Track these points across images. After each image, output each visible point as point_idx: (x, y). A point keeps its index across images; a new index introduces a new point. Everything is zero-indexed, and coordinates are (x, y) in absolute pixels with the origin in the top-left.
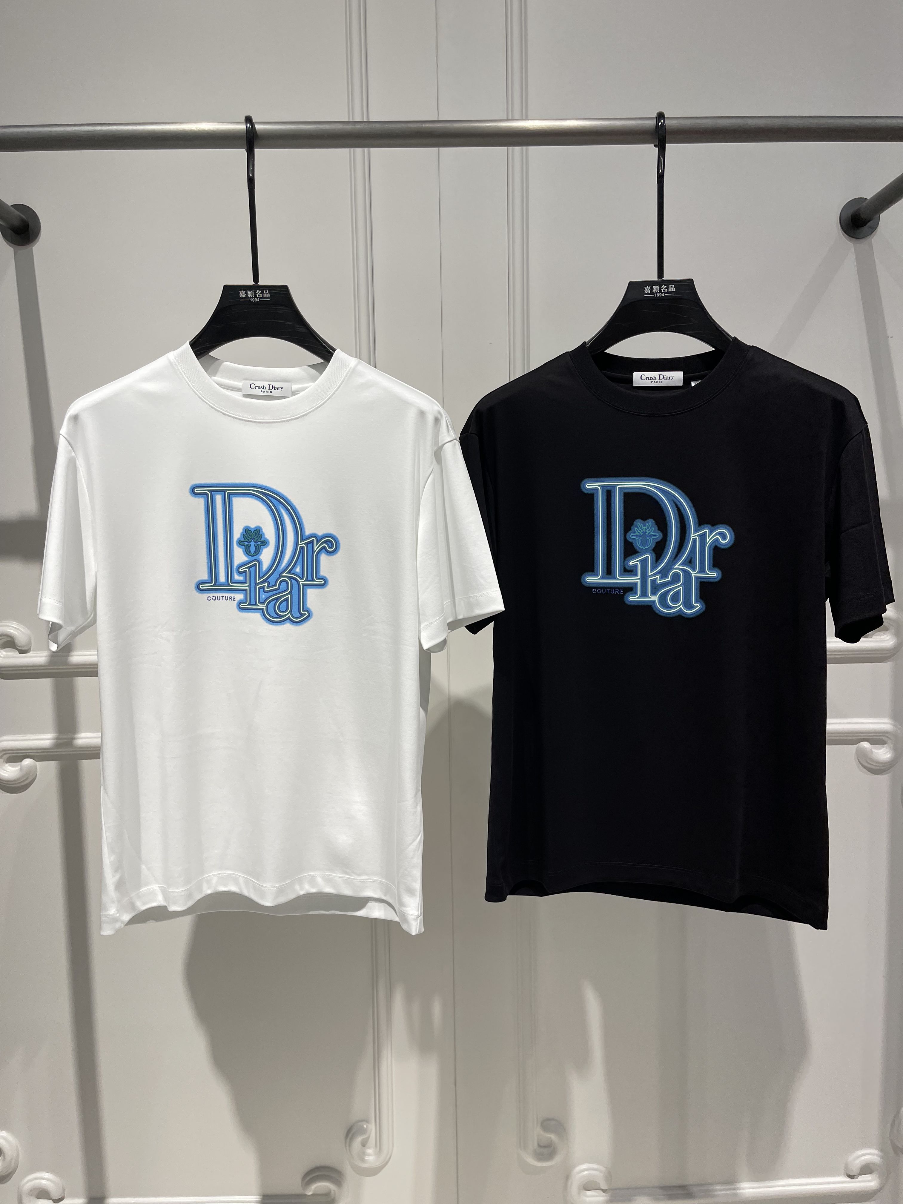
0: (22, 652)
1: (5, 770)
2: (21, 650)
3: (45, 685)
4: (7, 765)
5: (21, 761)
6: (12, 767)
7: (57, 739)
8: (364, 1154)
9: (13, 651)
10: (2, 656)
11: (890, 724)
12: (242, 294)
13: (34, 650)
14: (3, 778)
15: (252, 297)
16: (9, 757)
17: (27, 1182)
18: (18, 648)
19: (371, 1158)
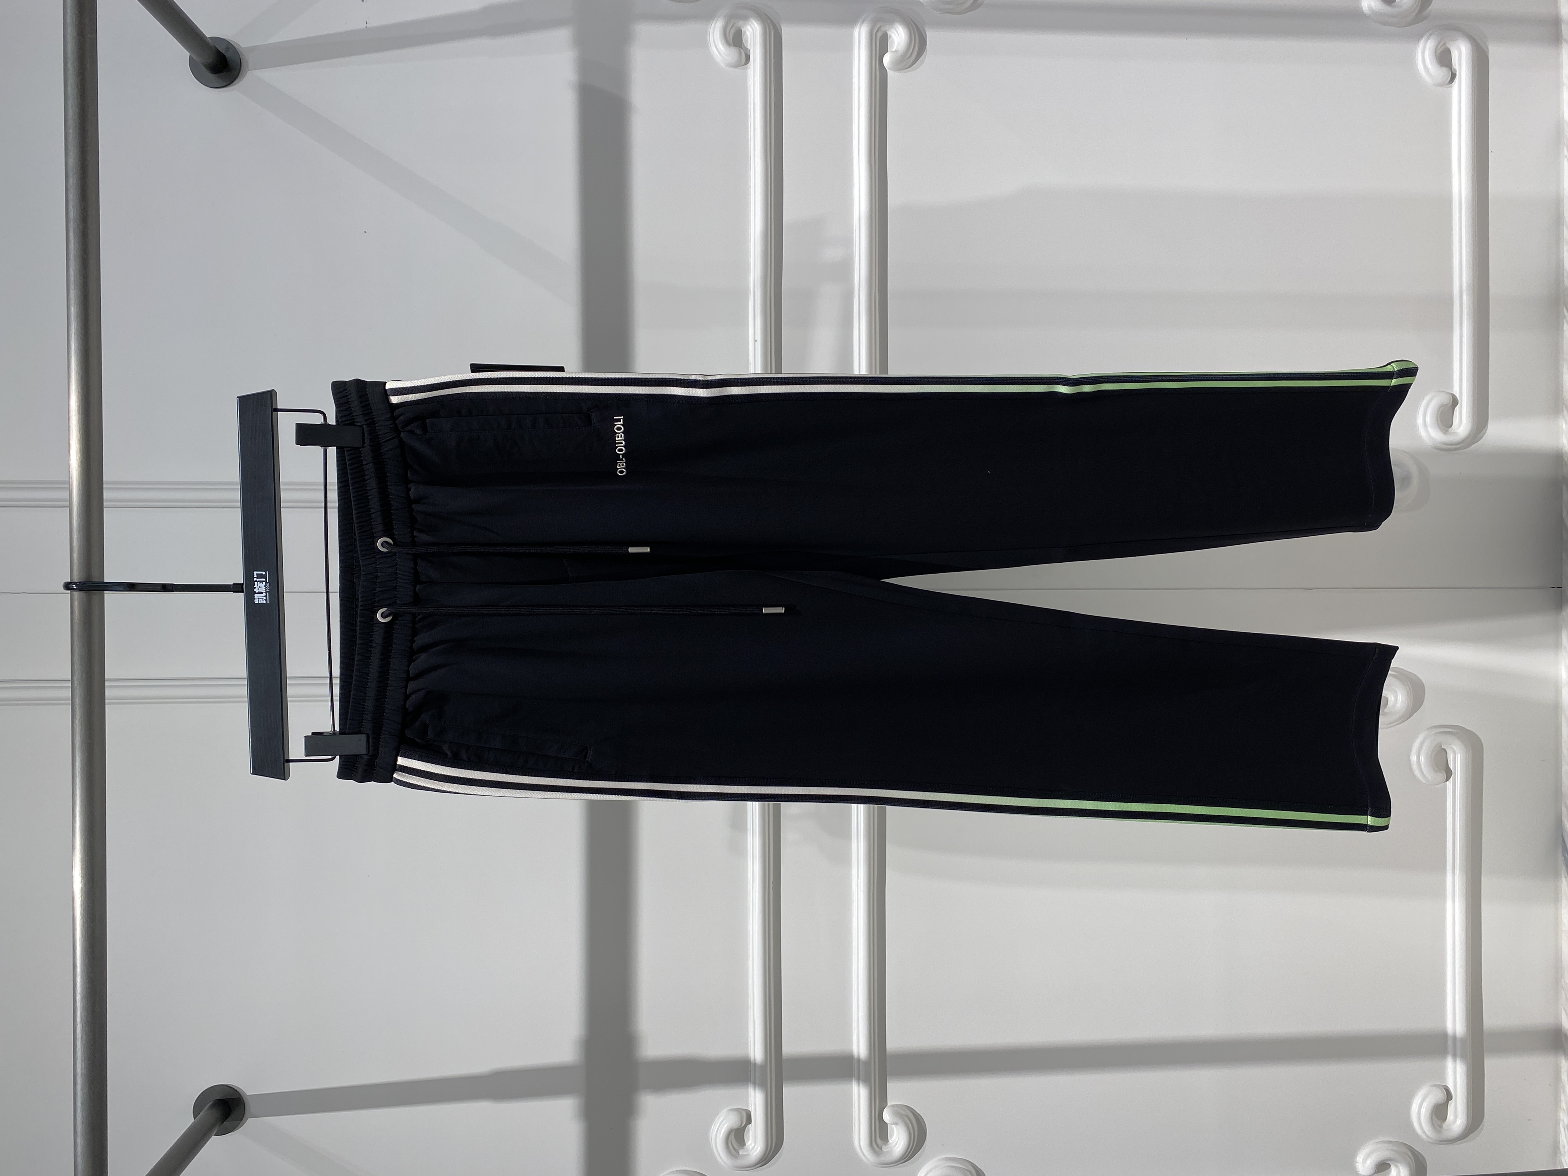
0: (749, 1120)
2: (747, 1121)
3: (790, 1092)
4: (890, 1141)
5: (886, 1124)
6: (892, 1136)
7: (859, 1079)
9: (749, 1131)
10: (753, 1145)
11: (860, 27)
13: (747, 1105)
16: (881, 1138)
17: (1424, 1133)
18: (744, 1125)
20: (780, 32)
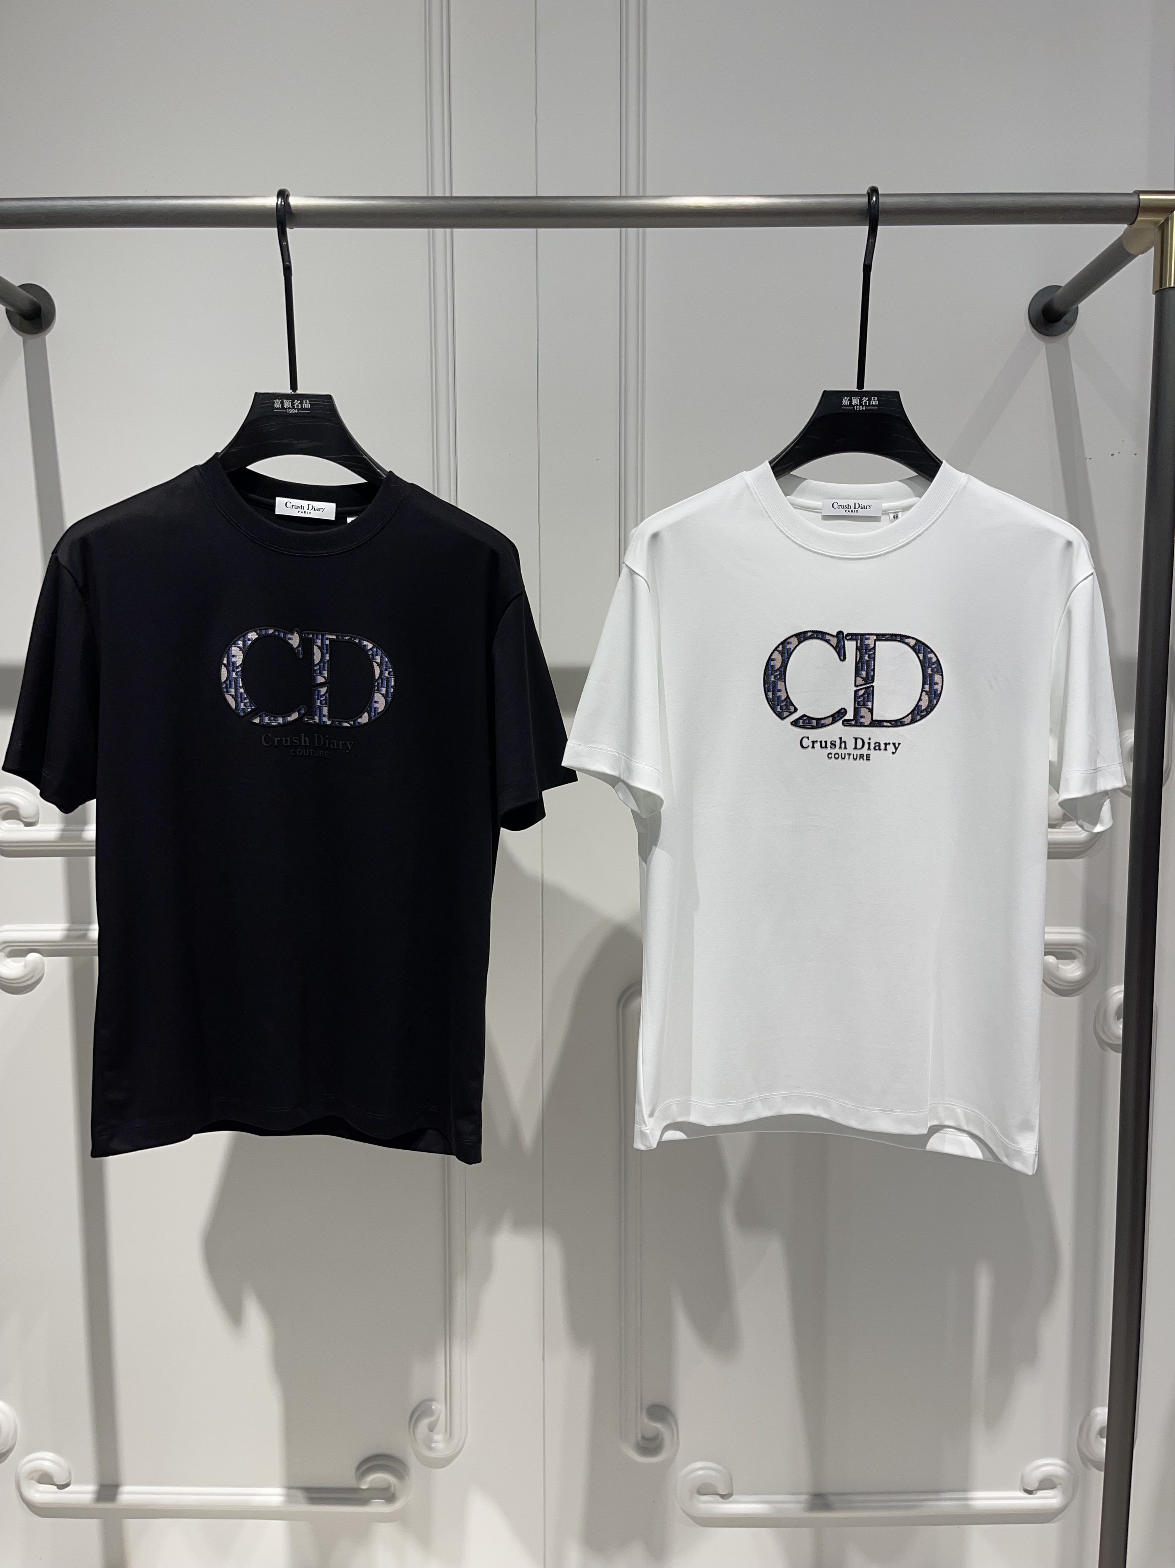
0: (30, 825)
1: (6, 966)
2: (28, 822)
3: (56, 865)
4: (9, 960)
5: (25, 956)
6: (15, 962)
7: (69, 930)
8: (431, 1440)
9: (17, 824)
10: (4, 828)
11: (1081, 934)
12: (277, 404)
13: (42, 823)
14: (4, 976)
15: (289, 408)
16: (11, 952)
17: (26, 1464)
18: (23, 819)
19: (440, 1444)
20: (1078, 857)
